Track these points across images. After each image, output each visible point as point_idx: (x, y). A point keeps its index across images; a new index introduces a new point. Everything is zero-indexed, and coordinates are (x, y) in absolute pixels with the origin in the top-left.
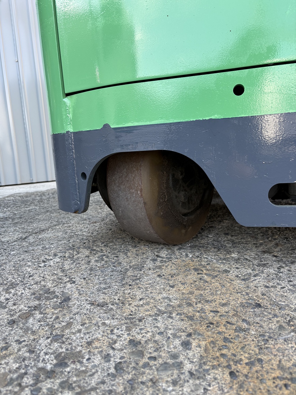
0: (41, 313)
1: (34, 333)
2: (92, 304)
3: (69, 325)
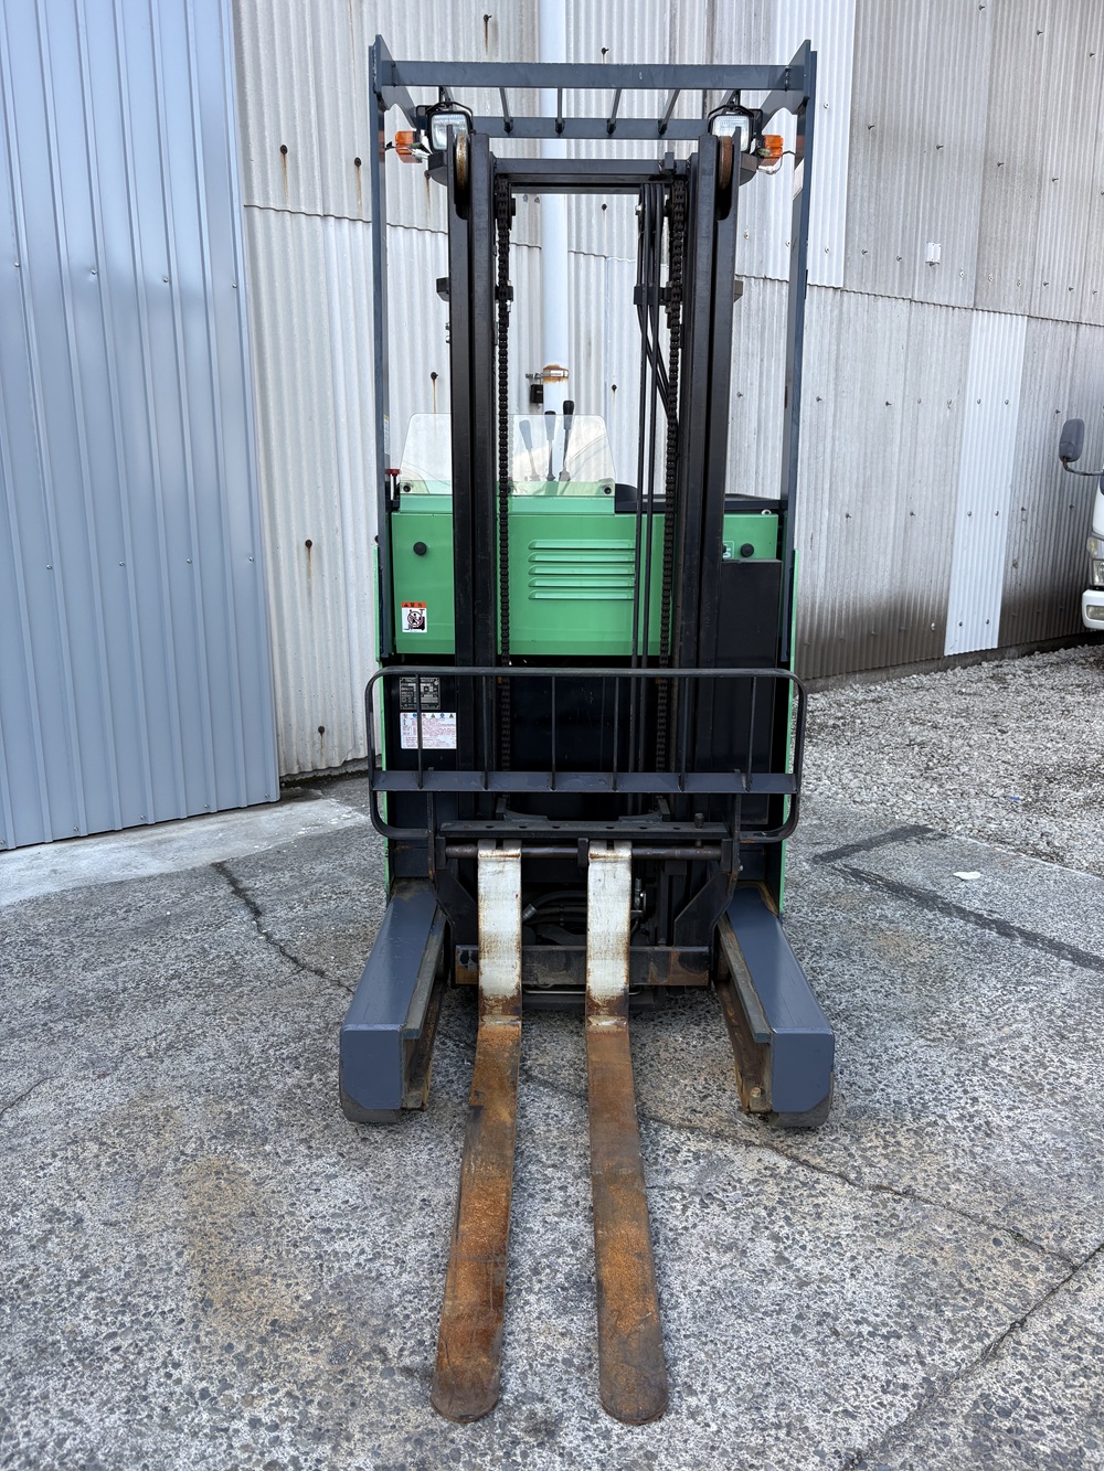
0: (57, 1237)
1: (56, 1255)
2: (105, 1224)
3: (86, 1246)
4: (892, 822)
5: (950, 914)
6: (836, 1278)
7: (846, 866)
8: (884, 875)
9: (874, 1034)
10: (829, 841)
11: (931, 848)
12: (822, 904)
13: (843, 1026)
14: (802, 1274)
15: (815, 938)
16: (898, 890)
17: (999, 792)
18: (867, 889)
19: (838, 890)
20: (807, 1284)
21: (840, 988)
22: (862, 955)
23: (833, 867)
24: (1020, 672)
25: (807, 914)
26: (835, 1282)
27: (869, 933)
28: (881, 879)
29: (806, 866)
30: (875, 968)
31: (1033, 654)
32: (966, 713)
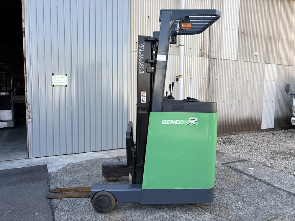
4: (240, 159)
7: (228, 165)
12: (221, 171)
15: (218, 176)
16: (236, 170)
17: (265, 155)
18: (230, 169)
19: (225, 169)
23: (225, 165)
24: (278, 133)
27: (228, 177)
28: (234, 168)
29: (220, 165)
31: (282, 130)
32: (263, 140)
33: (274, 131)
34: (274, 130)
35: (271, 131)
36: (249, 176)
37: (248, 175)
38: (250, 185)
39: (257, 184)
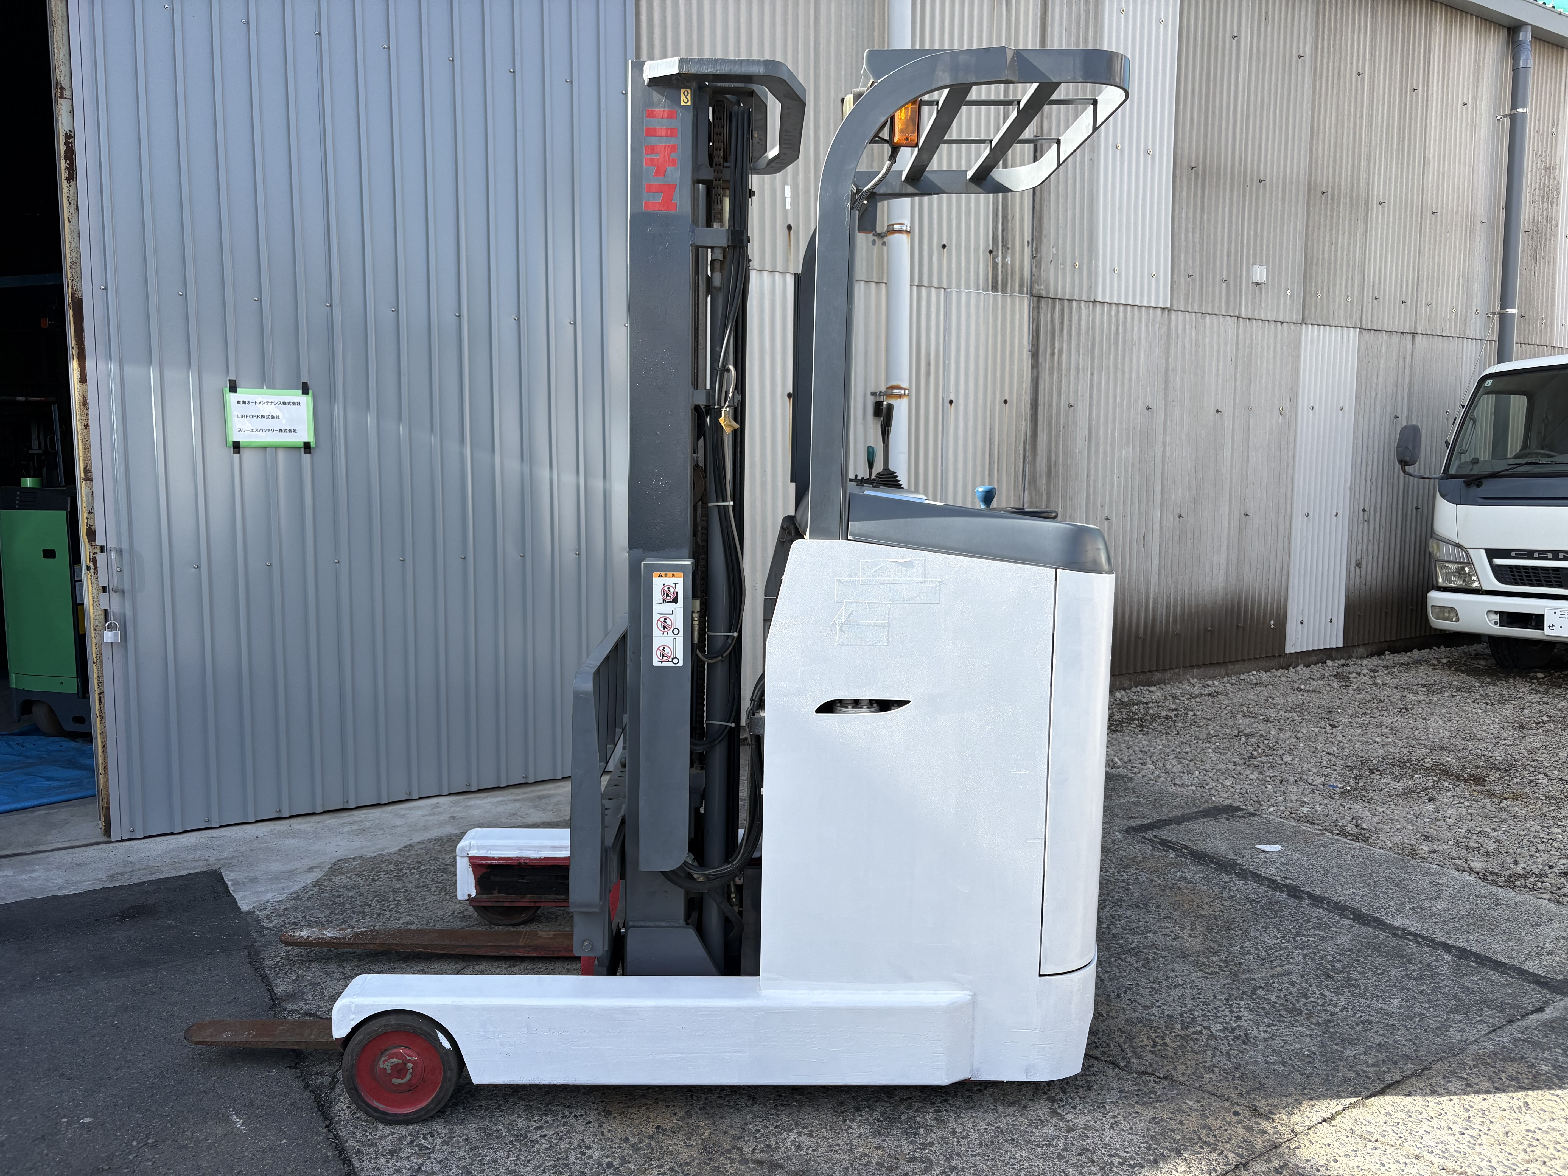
4: (1206, 801)
5: (1245, 878)
6: (1098, 1127)
7: (1155, 836)
8: (1190, 845)
9: (1158, 967)
10: (1143, 816)
11: (1239, 825)
12: (1128, 866)
13: (1132, 960)
14: (1071, 1124)
15: (1118, 892)
16: (1200, 857)
17: (1319, 780)
18: (1171, 856)
19: (1145, 855)
20: (1073, 1130)
21: (1133, 932)
22: (1158, 907)
23: (1144, 837)
24: (1365, 671)
25: (1113, 874)
26: (1097, 1130)
27: (1168, 892)
28: (1186, 848)
29: (1119, 836)
30: (1169, 917)
31: (1383, 654)
32: (1300, 708)
33: (1342, 662)
34: (1342, 658)
35: (1329, 663)
36: (1266, 882)
37: (1258, 878)
38: (1277, 927)
39: (1309, 921)
